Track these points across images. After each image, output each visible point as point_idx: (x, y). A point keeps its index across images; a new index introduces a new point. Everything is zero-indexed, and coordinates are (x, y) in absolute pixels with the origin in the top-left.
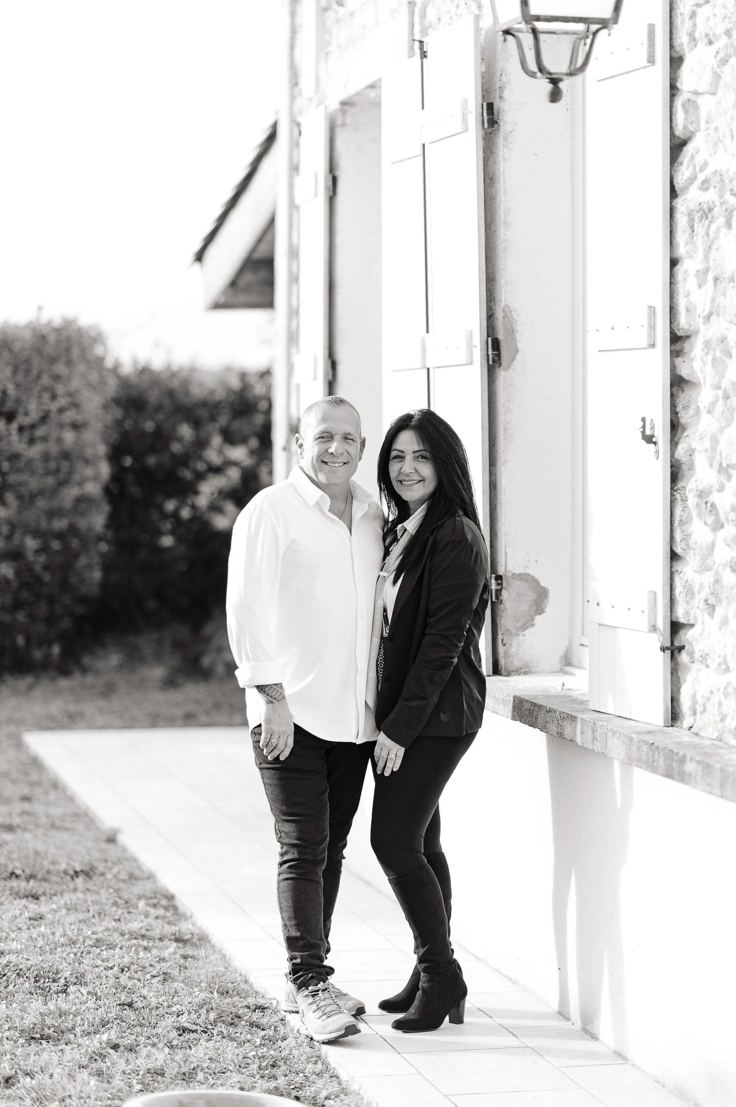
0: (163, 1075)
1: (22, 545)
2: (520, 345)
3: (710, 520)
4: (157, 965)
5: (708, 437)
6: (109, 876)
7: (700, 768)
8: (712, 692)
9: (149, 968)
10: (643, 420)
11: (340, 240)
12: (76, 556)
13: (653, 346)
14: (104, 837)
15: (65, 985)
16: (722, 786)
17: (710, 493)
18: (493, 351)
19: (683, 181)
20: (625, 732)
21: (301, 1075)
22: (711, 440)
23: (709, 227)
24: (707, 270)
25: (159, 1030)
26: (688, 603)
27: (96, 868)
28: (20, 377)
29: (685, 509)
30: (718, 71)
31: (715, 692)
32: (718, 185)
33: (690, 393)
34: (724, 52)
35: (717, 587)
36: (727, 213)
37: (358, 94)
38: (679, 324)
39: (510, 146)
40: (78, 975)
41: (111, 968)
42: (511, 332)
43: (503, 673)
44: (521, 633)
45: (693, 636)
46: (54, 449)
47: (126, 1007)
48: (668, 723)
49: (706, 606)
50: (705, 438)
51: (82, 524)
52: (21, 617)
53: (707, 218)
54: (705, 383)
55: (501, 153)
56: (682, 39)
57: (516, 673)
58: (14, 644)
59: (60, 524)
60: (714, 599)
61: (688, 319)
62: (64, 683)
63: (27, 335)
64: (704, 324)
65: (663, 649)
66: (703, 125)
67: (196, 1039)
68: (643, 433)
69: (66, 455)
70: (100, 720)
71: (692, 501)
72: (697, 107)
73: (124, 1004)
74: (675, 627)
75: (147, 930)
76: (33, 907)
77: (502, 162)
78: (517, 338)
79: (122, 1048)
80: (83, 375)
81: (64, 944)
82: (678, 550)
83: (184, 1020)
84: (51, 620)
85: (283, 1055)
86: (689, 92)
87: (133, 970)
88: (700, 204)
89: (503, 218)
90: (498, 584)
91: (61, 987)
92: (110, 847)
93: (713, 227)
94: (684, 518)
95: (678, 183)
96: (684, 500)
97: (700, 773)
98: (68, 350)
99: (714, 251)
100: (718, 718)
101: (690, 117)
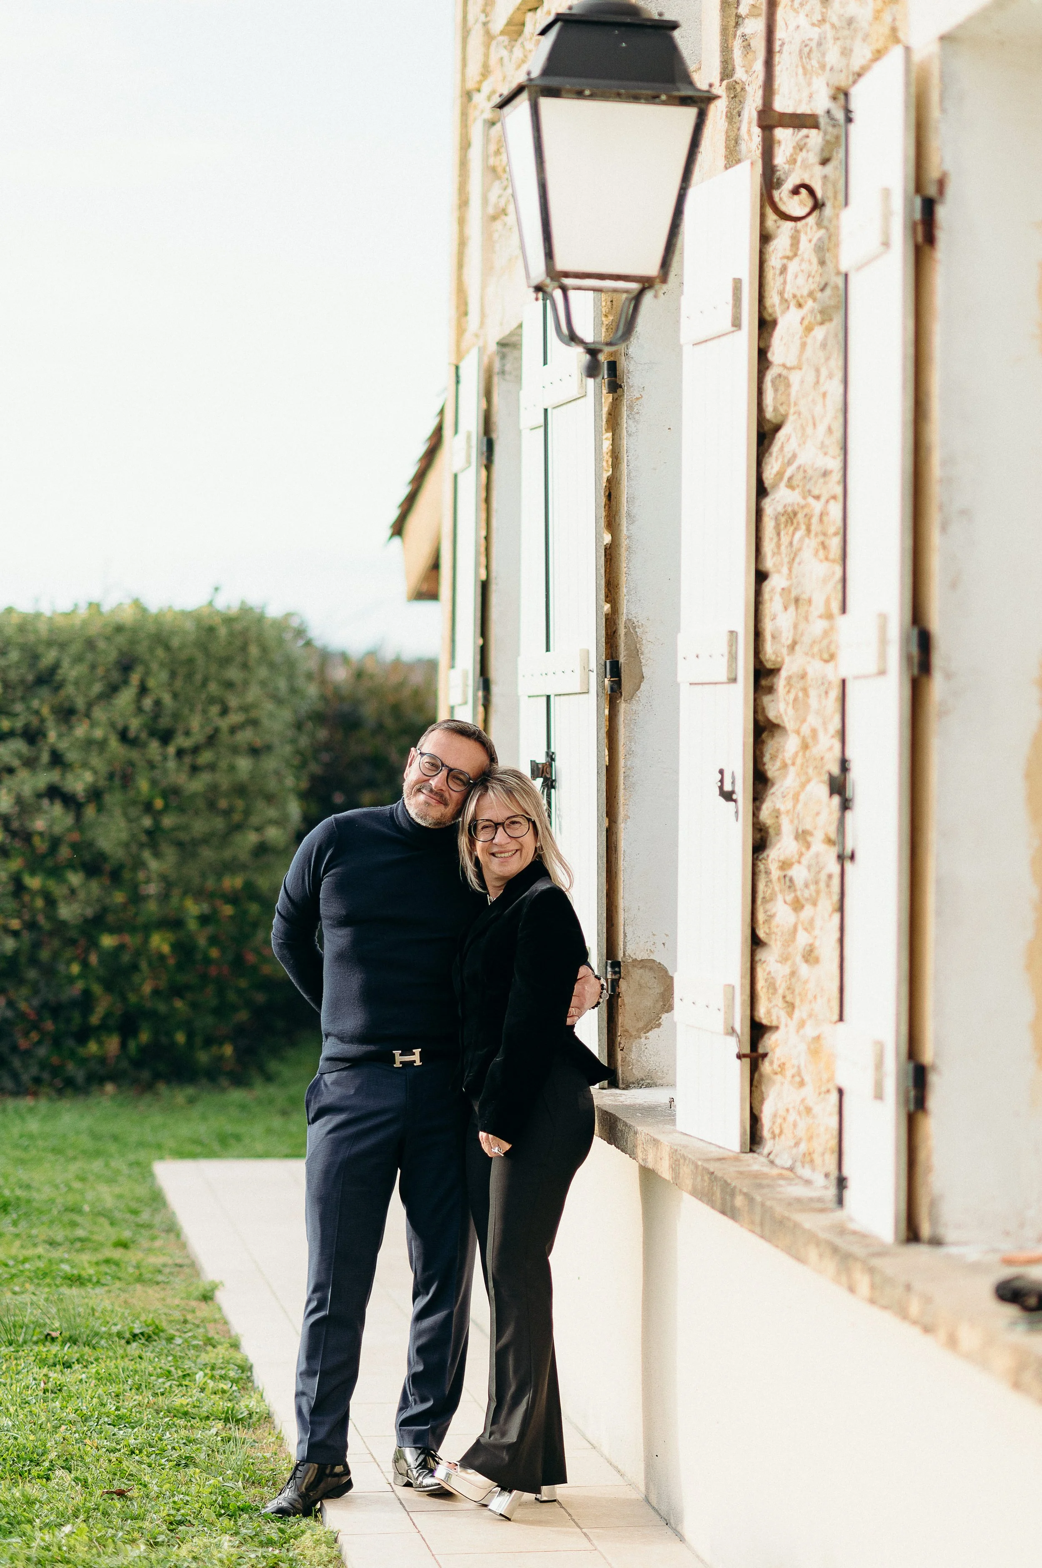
1: (181, 908)
2: (646, 671)
3: (790, 898)
5: (791, 796)
7: (746, 1203)
8: (788, 1110)
10: (721, 772)
12: (255, 925)
13: (734, 680)
14: (196, 1293)
16: (762, 1224)
17: (790, 864)
18: (611, 678)
19: (772, 476)
20: (693, 1158)
22: (793, 799)
23: (793, 534)
24: (790, 589)
25: (146, 1524)
26: (770, 1000)
27: (163, 1330)
28: (179, 683)
29: (769, 884)
30: (803, 342)
31: (791, 1111)
32: (801, 484)
33: (780, 740)
34: (810, 318)
35: (793, 981)
36: (808, 518)
37: (512, 334)
38: (765, 654)
39: (637, 416)
40: (69, 1457)
42: (635, 653)
43: (621, 1086)
44: (642, 1035)
45: (777, 1040)
46: (224, 782)
47: (115, 1496)
48: (744, 1148)
49: (785, 1005)
50: (788, 798)
51: (263, 883)
52: (179, 1004)
53: (792, 523)
54: (789, 728)
55: (625, 425)
56: (773, 299)
57: (636, 1085)
58: (173, 1044)
59: (234, 882)
60: (791, 996)
61: (774, 648)
62: (237, 1095)
63: (189, 625)
64: (788, 655)
65: (739, 1056)
66: (793, 408)
68: (721, 788)
69: (240, 790)
70: (259, 1147)
71: (775, 873)
72: (788, 386)
74: (757, 1030)
75: (194, 1407)
76: (55, 1375)
77: (627, 438)
78: (643, 661)
80: (263, 684)
82: (761, 934)
84: (221, 1011)
86: (779, 365)
88: (785, 506)
89: (626, 508)
90: (614, 973)
92: (200, 1305)
93: (798, 535)
94: (767, 895)
95: (767, 479)
96: (768, 873)
97: (746, 1208)
98: (244, 648)
99: (795, 564)
100: (792, 1143)
101: (779, 396)
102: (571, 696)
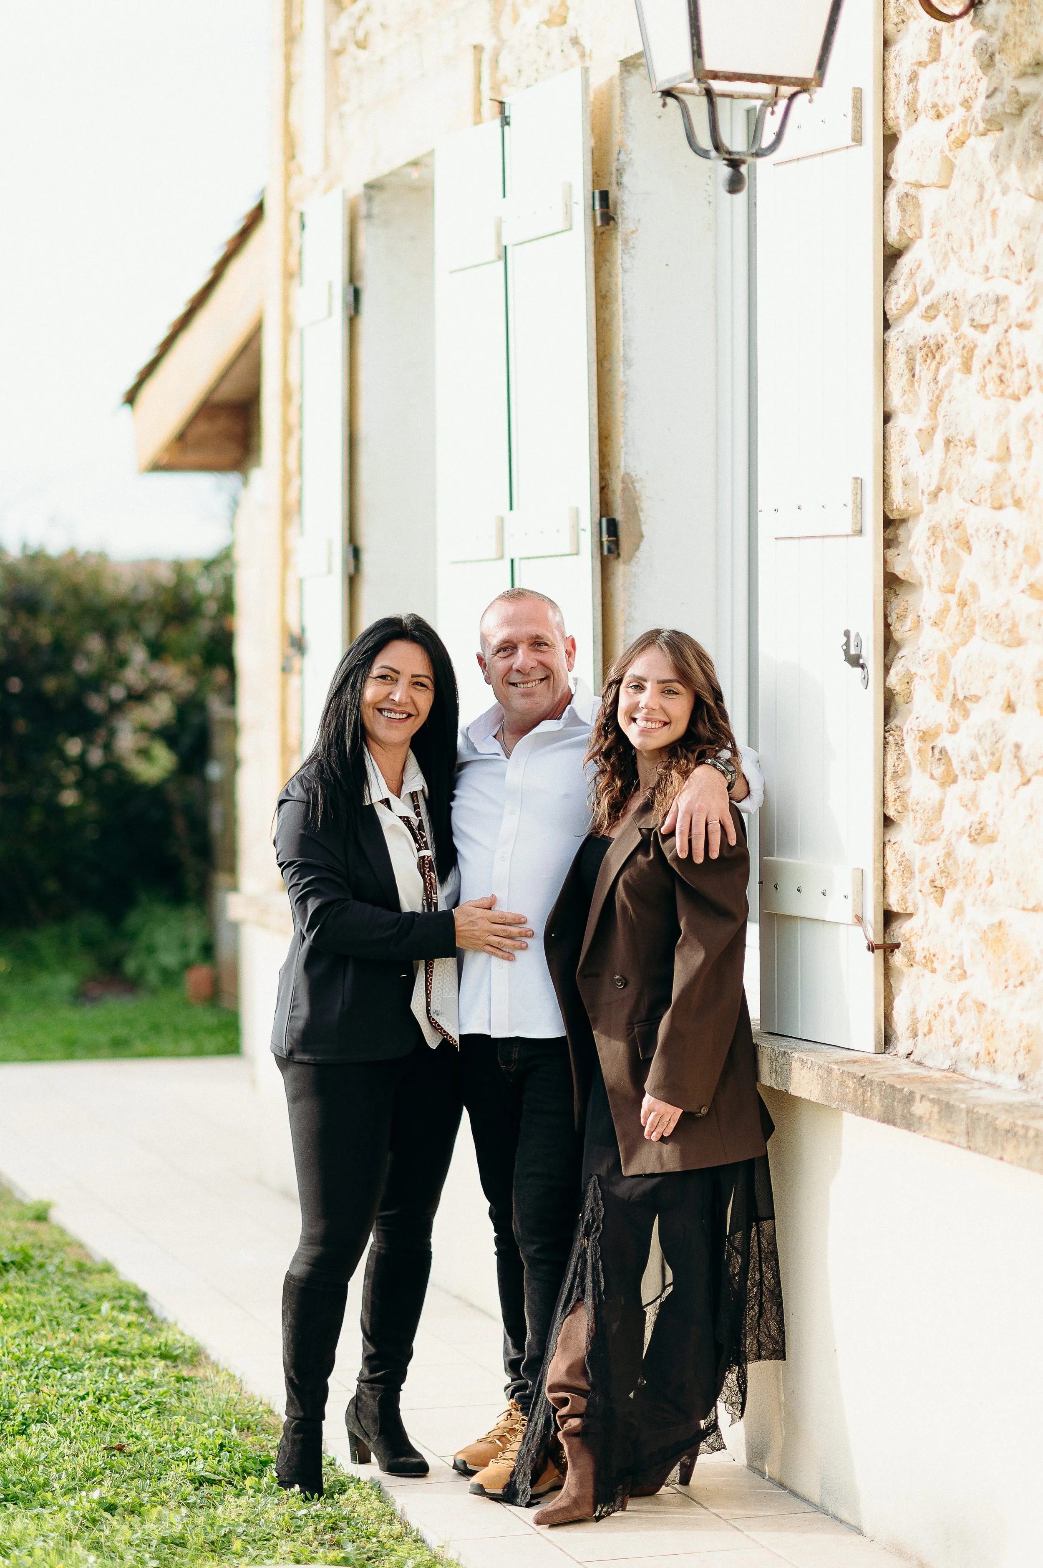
0: (184, 1545)
2: (644, 528)
3: (938, 771)
4: (145, 1391)
5: (935, 659)
6: (51, 1268)
7: (936, 1109)
8: (941, 1006)
9: (135, 1396)
10: (847, 634)
11: (364, 378)
13: (860, 532)
14: (31, 1214)
15: (23, 1424)
16: (968, 1134)
17: (937, 734)
18: (609, 536)
19: (900, 306)
20: (821, 1063)
21: (374, 1540)
22: (938, 662)
23: (937, 370)
24: (933, 430)
25: (167, 1483)
26: (905, 885)
27: (32, 1258)
29: (901, 756)
30: (950, 155)
31: (946, 1006)
32: (951, 313)
33: (907, 598)
34: (961, 129)
35: (948, 863)
36: (965, 351)
37: (393, 174)
38: (894, 502)
39: (632, 251)
41: (83, 1398)
42: (633, 511)
45: (911, 929)
47: (116, 1452)
48: (880, 1048)
49: (932, 889)
50: (930, 660)
53: (934, 358)
54: (930, 584)
55: (620, 261)
56: (898, 111)
60: (944, 879)
61: (906, 496)
64: (928, 503)
65: (872, 948)
66: (927, 230)
67: (219, 1494)
68: (846, 652)
71: (911, 745)
72: (917, 205)
73: (112, 1448)
74: (889, 917)
75: (120, 1343)
77: (620, 275)
78: (642, 519)
79: (120, 1510)
81: (11, 1366)
82: (893, 814)
83: (200, 1467)
85: (344, 1513)
86: (906, 183)
87: (114, 1400)
88: (925, 338)
89: (622, 352)
91: (17, 1426)
92: (41, 1228)
93: (943, 371)
94: (900, 769)
95: (891, 309)
96: (900, 745)
97: (936, 1116)
99: (944, 403)
100: (950, 1042)
101: (907, 217)
102: (547, 559)
